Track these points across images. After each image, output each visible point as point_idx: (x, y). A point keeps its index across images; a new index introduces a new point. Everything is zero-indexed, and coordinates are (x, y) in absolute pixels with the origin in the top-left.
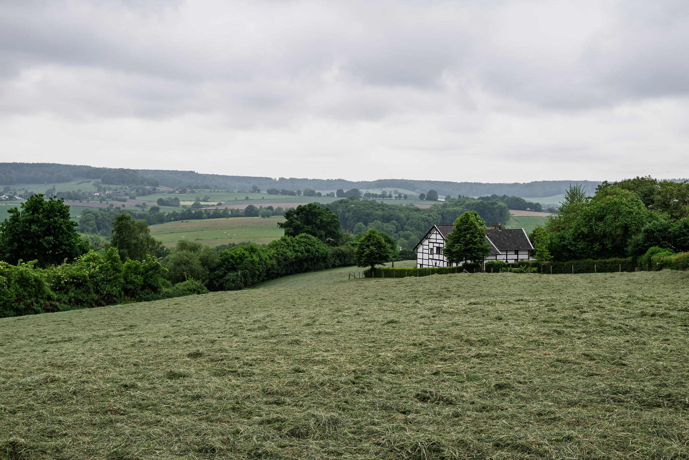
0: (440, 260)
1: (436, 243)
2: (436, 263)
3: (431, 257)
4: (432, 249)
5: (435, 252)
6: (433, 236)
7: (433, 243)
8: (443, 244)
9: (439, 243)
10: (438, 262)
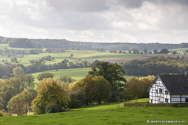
0: (162, 97)
1: (159, 86)
2: (159, 99)
3: (157, 95)
4: (157, 90)
5: (159, 92)
6: (158, 82)
7: (158, 86)
8: (163, 87)
9: (161, 86)
10: (160, 98)
